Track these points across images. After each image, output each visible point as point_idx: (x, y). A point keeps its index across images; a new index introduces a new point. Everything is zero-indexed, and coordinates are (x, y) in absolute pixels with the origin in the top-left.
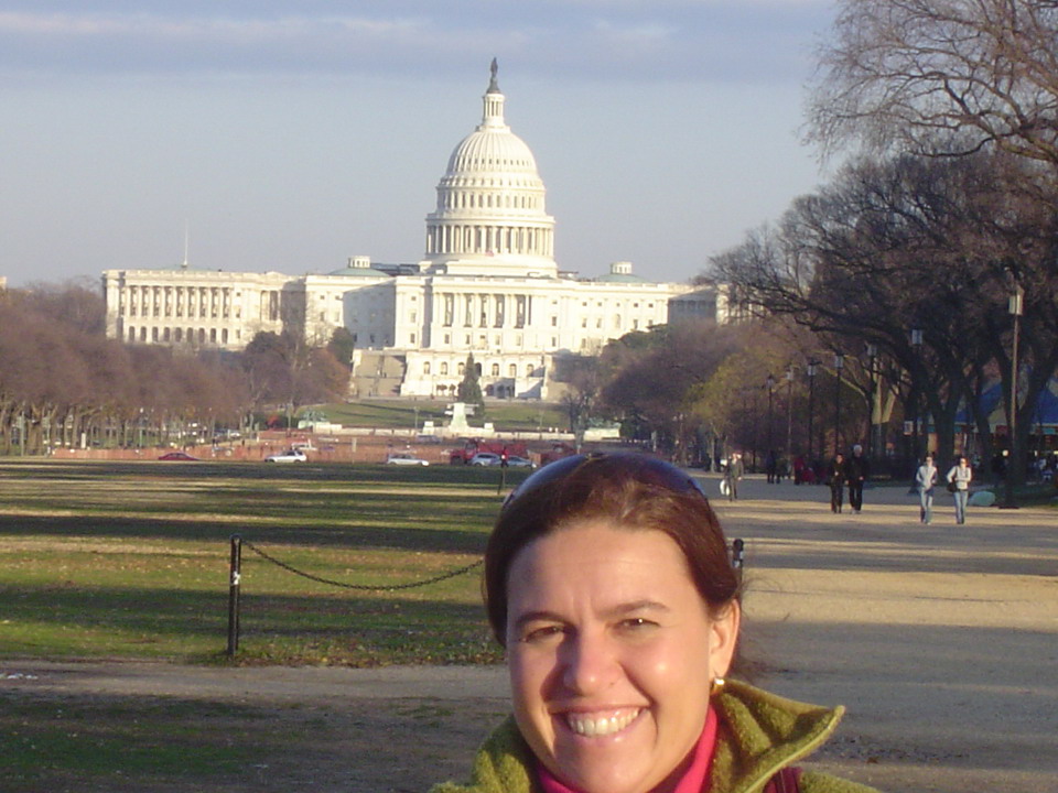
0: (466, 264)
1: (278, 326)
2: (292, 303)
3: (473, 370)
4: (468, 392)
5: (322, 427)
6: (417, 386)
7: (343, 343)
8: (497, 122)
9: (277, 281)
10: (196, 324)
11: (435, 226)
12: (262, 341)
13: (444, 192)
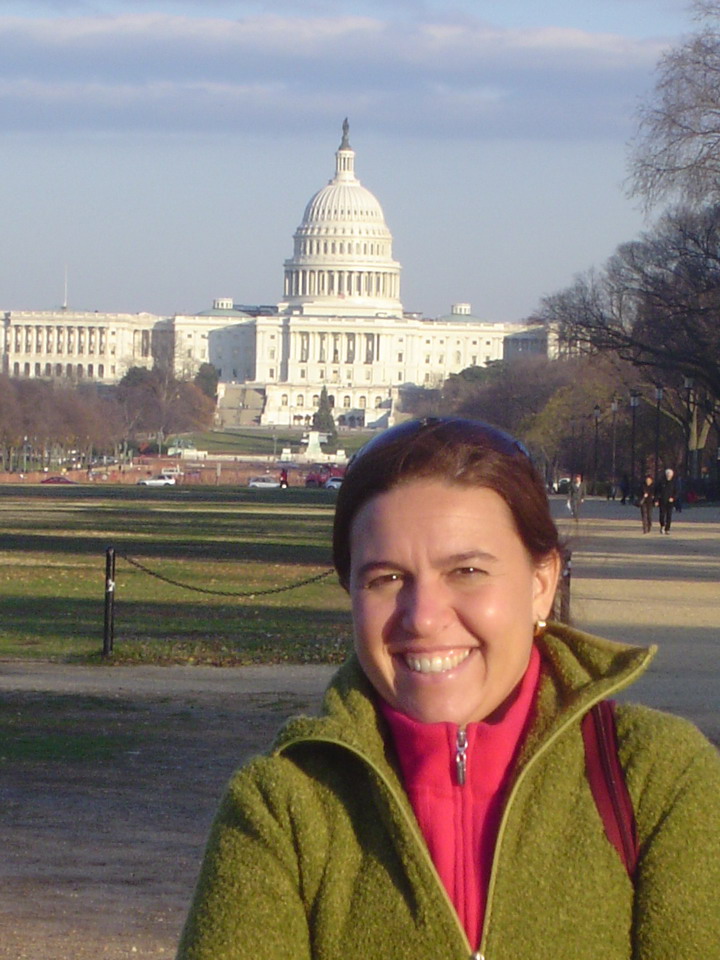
0: (320, 306)
1: (149, 362)
2: (162, 341)
3: (326, 401)
4: (322, 422)
5: (190, 453)
6: (276, 416)
7: (209, 377)
8: (348, 176)
9: (148, 321)
10: (75, 360)
11: (292, 271)
12: (135, 376)
13: (300, 240)
